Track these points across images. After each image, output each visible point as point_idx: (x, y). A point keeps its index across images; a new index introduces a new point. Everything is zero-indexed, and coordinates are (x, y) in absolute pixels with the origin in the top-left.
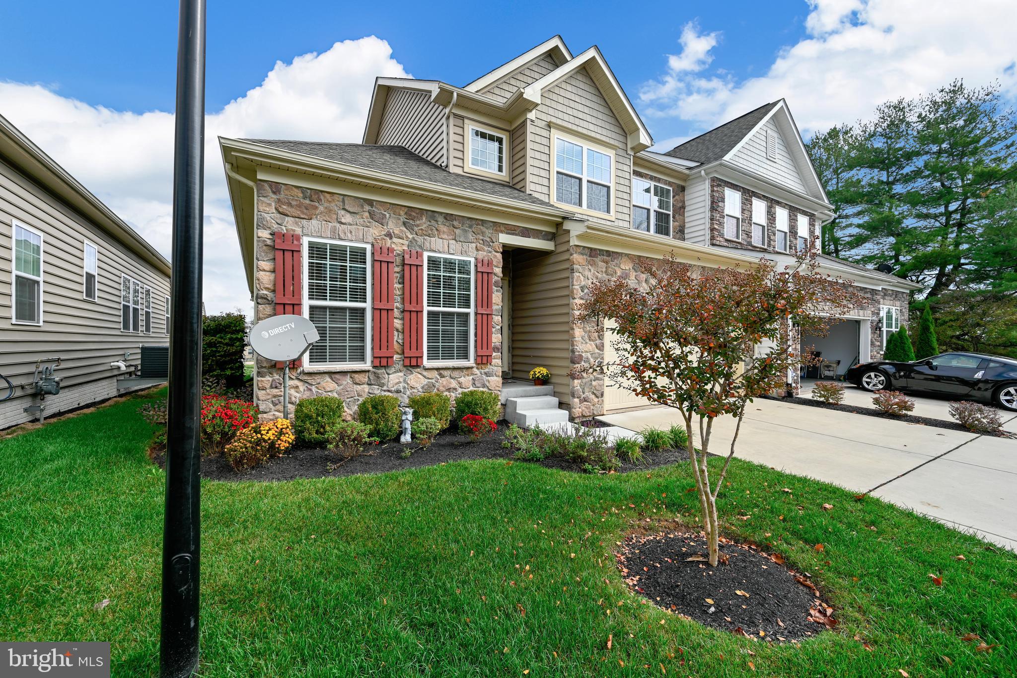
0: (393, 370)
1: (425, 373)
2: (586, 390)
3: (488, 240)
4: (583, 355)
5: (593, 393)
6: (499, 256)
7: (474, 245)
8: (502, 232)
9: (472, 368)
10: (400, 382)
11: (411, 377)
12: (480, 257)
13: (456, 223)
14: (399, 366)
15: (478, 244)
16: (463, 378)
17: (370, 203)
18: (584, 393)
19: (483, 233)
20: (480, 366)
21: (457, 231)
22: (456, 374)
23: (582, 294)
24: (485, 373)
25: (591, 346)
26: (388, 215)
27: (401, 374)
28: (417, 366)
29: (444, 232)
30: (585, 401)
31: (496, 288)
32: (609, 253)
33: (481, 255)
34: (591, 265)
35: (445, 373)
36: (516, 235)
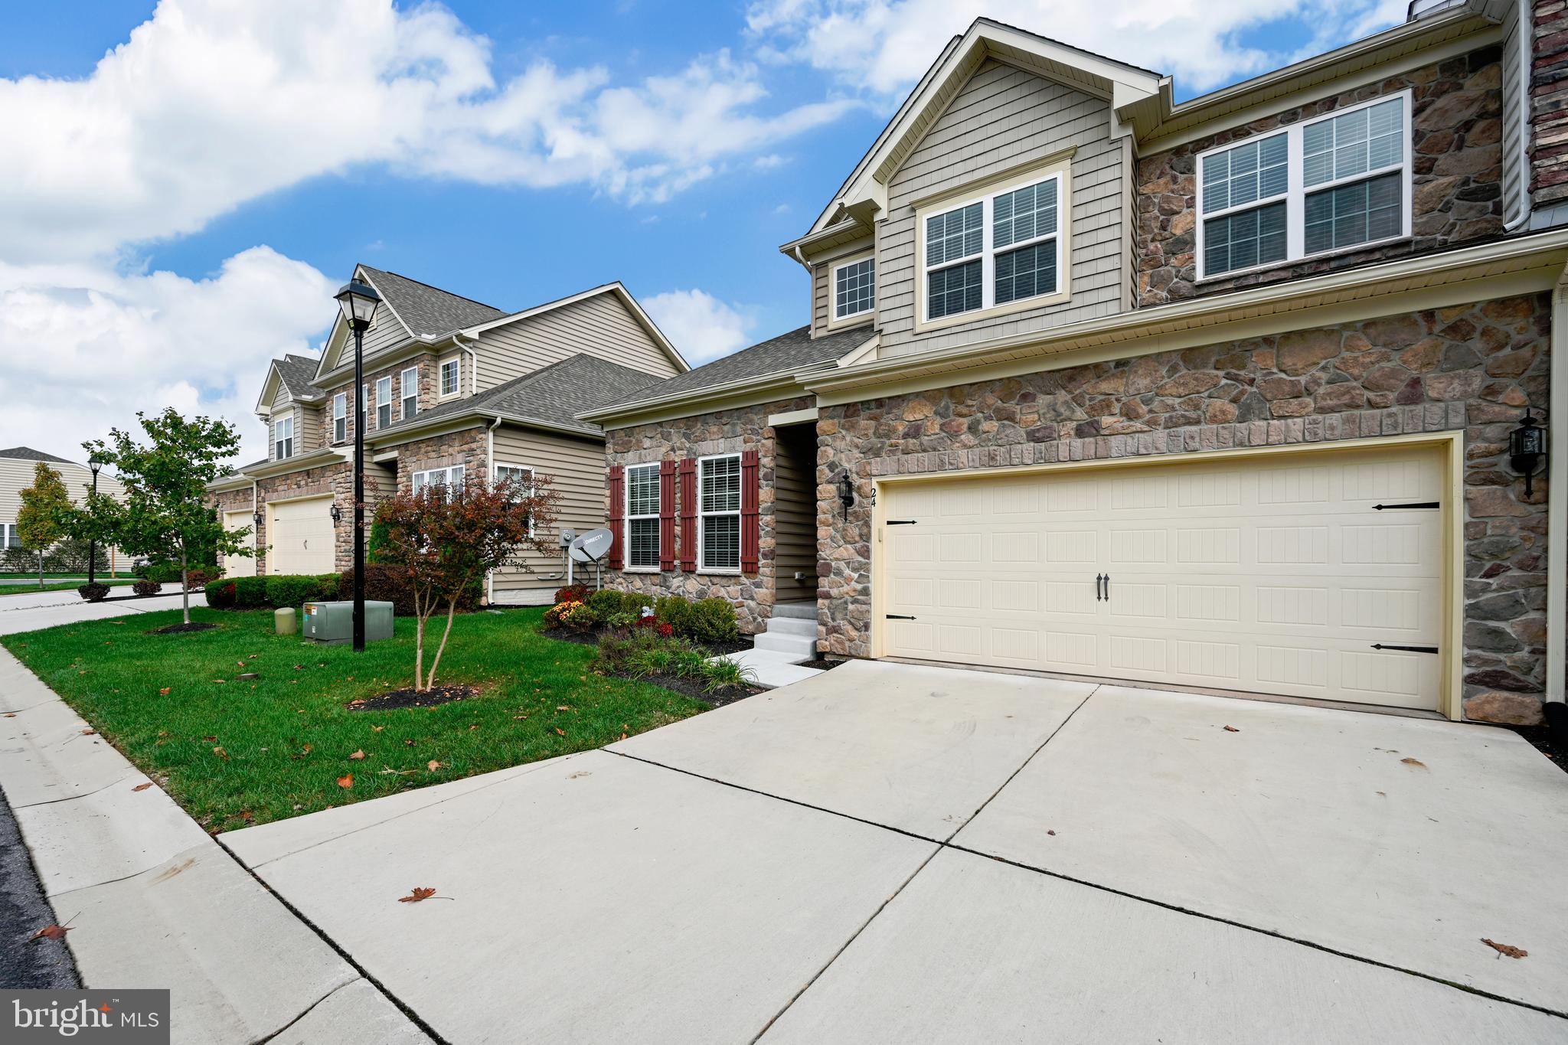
0: (676, 574)
1: (698, 579)
2: (839, 616)
3: (756, 427)
4: (833, 564)
5: (851, 623)
6: (769, 443)
7: (742, 437)
8: (772, 413)
9: (739, 576)
10: (680, 586)
11: (688, 582)
12: (748, 450)
13: (725, 420)
14: (679, 571)
15: (746, 435)
16: (732, 587)
17: (660, 424)
18: (833, 619)
19: (751, 422)
20: (747, 575)
21: (726, 428)
22: (724, 581)
23: (831, 475)
24: (754, 584)
25: (848, 551)
26: (672, 431)
27: (681, 579)
28: (693, 572)
29: (714, 433)
30: (836, 632)
31: (765, 483)
32: (879, 402)
33: (749, 447)
34: (847, 430)
35: (715, 580)
36: (790, 410)
